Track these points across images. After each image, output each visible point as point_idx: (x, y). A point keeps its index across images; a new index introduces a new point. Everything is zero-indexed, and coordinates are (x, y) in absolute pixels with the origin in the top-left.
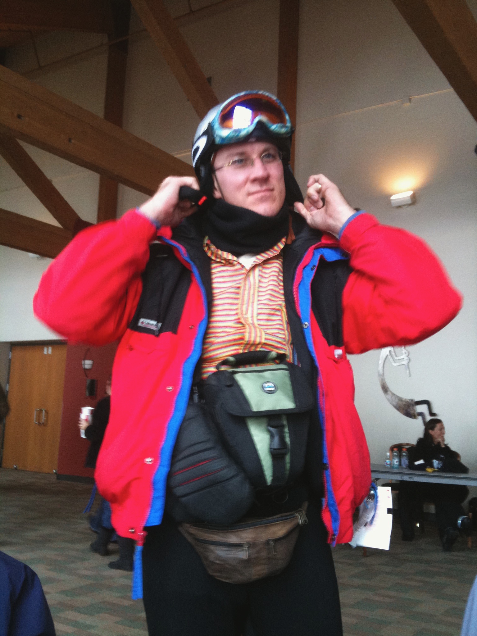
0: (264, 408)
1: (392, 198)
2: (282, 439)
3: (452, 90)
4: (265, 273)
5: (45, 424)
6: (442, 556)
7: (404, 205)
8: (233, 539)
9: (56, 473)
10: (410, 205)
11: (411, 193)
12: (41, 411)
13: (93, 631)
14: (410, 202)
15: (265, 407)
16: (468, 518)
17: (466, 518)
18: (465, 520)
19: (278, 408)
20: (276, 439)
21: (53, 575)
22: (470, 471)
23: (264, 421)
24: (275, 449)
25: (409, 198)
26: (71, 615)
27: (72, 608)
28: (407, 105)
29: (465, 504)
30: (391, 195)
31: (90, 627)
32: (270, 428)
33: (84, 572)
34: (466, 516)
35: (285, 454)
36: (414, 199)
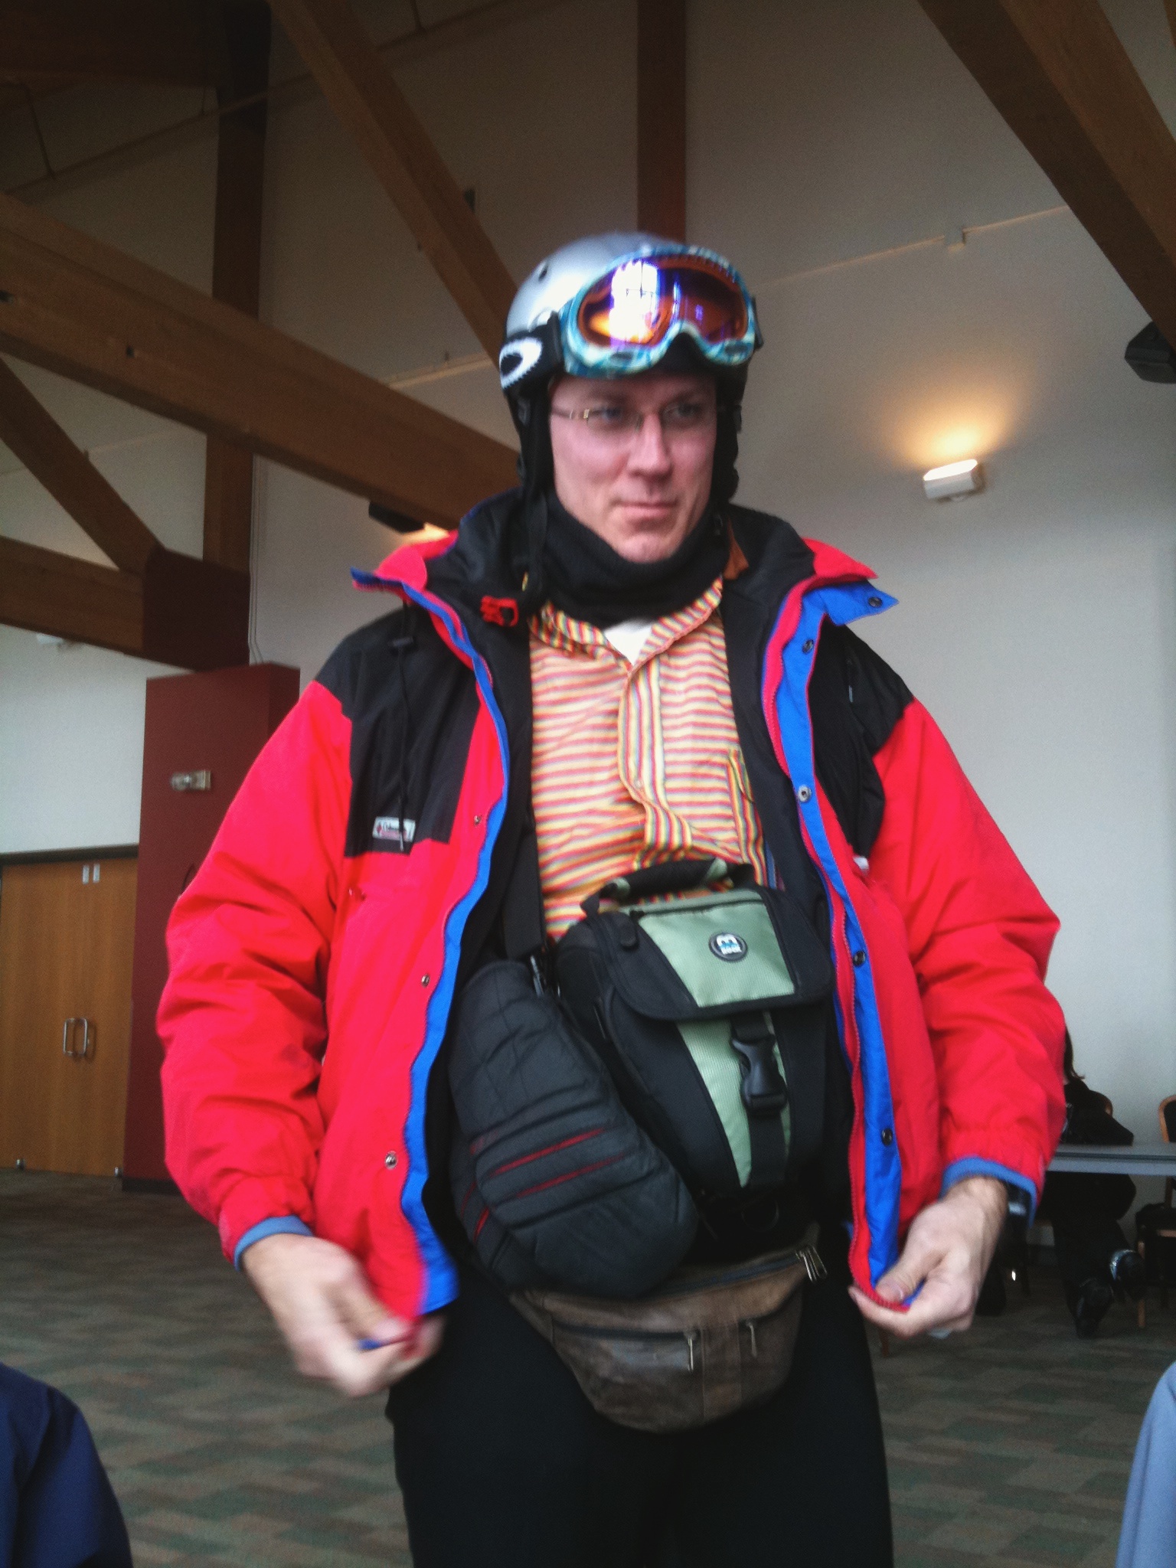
0: (722, 998)
1: (927, 477)
2: (770, 1069)
3: (1066, 208)
4: (677, 668)
5: (90, 1056)
6: (1074, 1349)
7: (958, 495)
8: (658, 1321)
9: (120, 1176)
10: (971, 493)
11: (973, 464)
12: (79, 1023)
13: (222, 1558)
14: (971, 486)
15: (724, 995)
16: (1136, 1255)
17: (1128, 1254)
18: (1128, 1260)
19: (755, 995)
20: (757, 1072)
21: (122, 1424)
22: (1136, 1139)
23: (723, 1031)
24: (753, 1096)
25: (969, 477)
26: (168, 1520)
27: (167, 1502)
28: (957, 248)
29: (1128, 1219)
30: (925, 471)
31: (213, 1547)
32: (738, 1045)
33: (197, 1415)
34: (1127, 1251)
35: (779, 1108)
36: (981, 479)
